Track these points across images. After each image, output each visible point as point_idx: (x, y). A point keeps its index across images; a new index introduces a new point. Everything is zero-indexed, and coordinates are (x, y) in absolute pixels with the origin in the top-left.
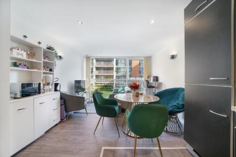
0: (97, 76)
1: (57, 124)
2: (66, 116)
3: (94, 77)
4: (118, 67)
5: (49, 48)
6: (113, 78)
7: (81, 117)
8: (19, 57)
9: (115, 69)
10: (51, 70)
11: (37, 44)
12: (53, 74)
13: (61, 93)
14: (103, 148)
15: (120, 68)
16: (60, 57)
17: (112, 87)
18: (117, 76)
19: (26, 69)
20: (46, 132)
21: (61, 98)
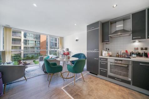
4: (26, 39)
9: (22, 41)
14: (62, 88)
15: (28, 40)
17: (20, 57)
18: (24, 47)
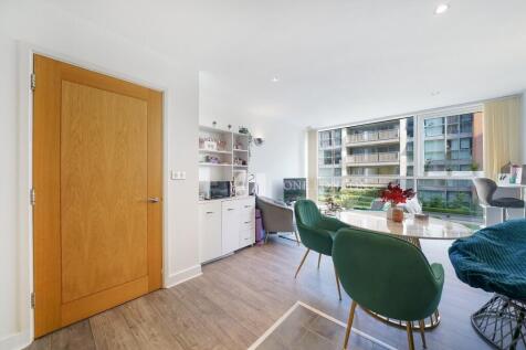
0: (351, 170)
1: (250, 246)
2: (264, 239)
3: (344, 173)
4: (412, 140)
5: (243, 131)
6: (398, 172)
7: (289, 246)
8: (210, 150)
9: (403, 147)
10: (244, 163)
11: (227, 129)
12: (246, 169)
13: (257, 199)
14: (299, 303)
16: (260, 141)
19: (216, 164)
20: (236, 252)
21: (257, 207)
